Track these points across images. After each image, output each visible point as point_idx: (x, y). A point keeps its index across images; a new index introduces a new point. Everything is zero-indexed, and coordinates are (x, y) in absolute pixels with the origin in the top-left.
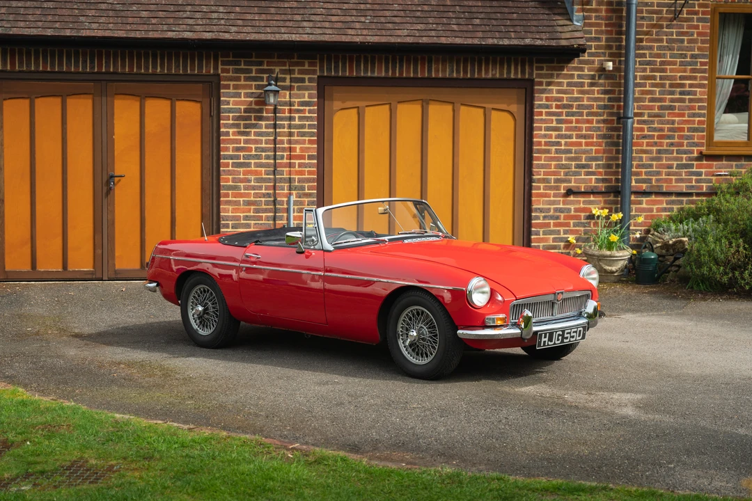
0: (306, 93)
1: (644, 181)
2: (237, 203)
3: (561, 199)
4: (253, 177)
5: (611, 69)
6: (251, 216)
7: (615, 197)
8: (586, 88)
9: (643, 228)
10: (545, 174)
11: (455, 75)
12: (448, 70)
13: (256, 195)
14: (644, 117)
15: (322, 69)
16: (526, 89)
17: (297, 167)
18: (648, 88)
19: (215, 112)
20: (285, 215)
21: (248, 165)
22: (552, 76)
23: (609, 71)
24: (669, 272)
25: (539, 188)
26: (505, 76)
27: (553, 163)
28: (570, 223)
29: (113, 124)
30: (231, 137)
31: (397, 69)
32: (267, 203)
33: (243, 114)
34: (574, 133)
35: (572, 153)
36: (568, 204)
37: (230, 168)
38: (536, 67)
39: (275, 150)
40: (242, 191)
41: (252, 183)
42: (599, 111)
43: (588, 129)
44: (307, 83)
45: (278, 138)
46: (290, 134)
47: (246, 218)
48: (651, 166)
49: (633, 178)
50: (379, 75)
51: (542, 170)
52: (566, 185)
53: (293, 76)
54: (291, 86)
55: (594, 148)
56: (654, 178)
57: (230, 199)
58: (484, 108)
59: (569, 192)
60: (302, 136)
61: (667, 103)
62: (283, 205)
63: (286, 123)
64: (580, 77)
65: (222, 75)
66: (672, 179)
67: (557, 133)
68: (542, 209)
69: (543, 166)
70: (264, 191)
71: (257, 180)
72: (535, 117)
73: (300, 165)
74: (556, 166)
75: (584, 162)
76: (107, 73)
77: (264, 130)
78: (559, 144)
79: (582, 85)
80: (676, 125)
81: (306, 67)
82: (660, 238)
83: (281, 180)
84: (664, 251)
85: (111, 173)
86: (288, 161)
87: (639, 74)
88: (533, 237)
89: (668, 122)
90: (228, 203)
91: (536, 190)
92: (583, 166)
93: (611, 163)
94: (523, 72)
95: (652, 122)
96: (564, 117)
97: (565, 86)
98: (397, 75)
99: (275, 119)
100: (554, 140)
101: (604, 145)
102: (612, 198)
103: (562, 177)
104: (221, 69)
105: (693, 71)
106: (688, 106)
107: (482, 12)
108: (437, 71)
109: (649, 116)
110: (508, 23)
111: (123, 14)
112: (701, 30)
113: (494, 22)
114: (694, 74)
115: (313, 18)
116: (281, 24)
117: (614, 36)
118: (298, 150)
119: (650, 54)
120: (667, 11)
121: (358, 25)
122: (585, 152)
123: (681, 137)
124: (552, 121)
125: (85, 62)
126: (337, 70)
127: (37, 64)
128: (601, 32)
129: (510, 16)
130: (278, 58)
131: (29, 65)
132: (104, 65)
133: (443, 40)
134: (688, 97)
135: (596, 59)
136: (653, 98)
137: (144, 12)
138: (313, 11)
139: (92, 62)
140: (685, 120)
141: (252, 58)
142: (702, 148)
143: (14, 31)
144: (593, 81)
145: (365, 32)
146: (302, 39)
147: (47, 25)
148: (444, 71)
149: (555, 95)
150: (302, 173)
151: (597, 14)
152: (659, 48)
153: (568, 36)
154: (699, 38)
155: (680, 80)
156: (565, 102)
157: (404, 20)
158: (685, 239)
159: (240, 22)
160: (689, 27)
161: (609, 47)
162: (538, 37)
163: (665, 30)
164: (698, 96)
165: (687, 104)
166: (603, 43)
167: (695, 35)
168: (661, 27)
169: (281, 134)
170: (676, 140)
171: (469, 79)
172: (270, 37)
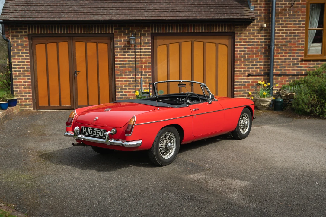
0: (147, 39)
1: (279, 70)
2: (122, 81)
3: (246, 78)
4: (127, 71)
5: (265, 27)
6: (127, 86)
7: (267, 76)
8: (256, 35)
9: (278, 89)
10: (240, 68)
11: (204, 31)
12: (201, 29)
13: (129, 78)
14: (279, 45)
15: (152, 30)
16: (232, 35)
17: (144, 67)
18: (280, 34)
19: (113, 47)
20: (140, 85)
21: (125, 67)
22: (242, 30)
23: (265, 28)
24: (287, 106)
25: (237, 74)
26: (223, 31)
27: (243, 64)
28: (249, 87)
29: (75, 52)
30: (119, 56)
31: (181, 29)
32: (133, 81)
33: (123, 48)
34: (251, 52)
35: (250, 60)
36: (248, 80)
37: (119, 68)
38: (236, 27)
39: (135, 61)
40: (123, 77)
41: (127, 74)
42: (261, 43)
43: (256, 51)
44: (147, 36)
45: (136, 56)
46: (141, 55)
47: (125, 86)
48: (282, 65)
49: (275, 69)
50: (174, 32)
51: (238, 67)
52: (248, 72)
53: (141, 33)
54: (141, 37)
55: (259, 58)
56: (283, 69)
57: (119, 79)
58: (216, 43)
59: (249, 75)
60: (145, 56)
61: (288, 40)
62: (139, 81)
63: (139, 51)
64: (253, 30)
65: (115, 33)
66: (290, 70)
67: (244, 52)
68: (238, 81)
69: (238, 65)
70: (131, 76)
71: (129, 72)
72: (236, 47)
73: (145, 66)
74: (244, 65)
75: (255, 63)
76: (72, 34)
77: (131, 53)
78: (245, 57)
79: (254, 33)
80: (292, 49)
81: (146, 29)
82: (285, 92)
83: (138, 72)
84: (286, 98)
85: (75, 71)
86: (140, 65)
87: (277, 29)
88: (235, 92)
89: (289, 47)
90: (118, 81)
91: (236, 74)
92: (255, 65)
93: (266, 63)
94: (230, 29)
95: (282, 47)
96: (247, 46)
97: (247, 34)
98: (181, 31)
99: (135, 49)
100: (243, 55)
101: (263, 57)
102: (266, 77)
103: (246, 69)
104: (114, 31)
105: (299, 27)
106: (297, 41)
107: (214, 7)
108: (197, 30)
109: (281, 45)
110: (225, 10)
111: (77, 11)
112: (302, 11)
113: (219, 10)
114: (299, 28)
115: (148, 11)
116: (136, 13)
117: (267, 14)
118: (144, 61)
119: (281, 21)
120: (288, 4)
121: (165, 13)
122: (255, 59)
123: (294, 53)
124: (242, 48)
125: (64, 30)
126: (158, 30)
127: (47, 31)
128: (262, 13)
129: (226, 8)
130: (135, 26)
131: (44, 31)
132: (71, 30)
133: (198, 18)
134: (297, 37)
135: (260, 23)
136: (282, 38)
137: (85, 11)
138: (149, 8)
139: (67, 30)
140: (296, 47)
141: (125, 26)
142: (302, 57)
143: (37, 19)
144: (259, 32)
145: (168, 15)
146: (143, 19)
147: (49, 16)
148: (199, 29)
149: (243, 38)
150: (146, 69)
151: (260, 6)
152: (285, 18)
153: (248, 14)
154: (302, 14)
155: (294, 31)
156: (247, 40)
157: (183, 10)
158: (294, 93)
159: (120, 13)
160: (297, 10)
161: (265, 18)
162: (236, 15)
163: (288, 11)
164: (301, 37)
165: (297, 40)
166: (262, 17)
167: (300, 13)
168: (286, 10)
169: (137, 55)
170: (292, 54)
171: (209, 32)
172: (131, 18)
